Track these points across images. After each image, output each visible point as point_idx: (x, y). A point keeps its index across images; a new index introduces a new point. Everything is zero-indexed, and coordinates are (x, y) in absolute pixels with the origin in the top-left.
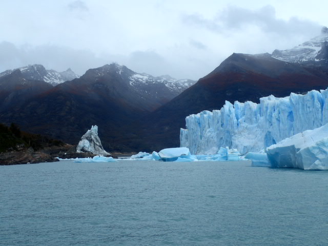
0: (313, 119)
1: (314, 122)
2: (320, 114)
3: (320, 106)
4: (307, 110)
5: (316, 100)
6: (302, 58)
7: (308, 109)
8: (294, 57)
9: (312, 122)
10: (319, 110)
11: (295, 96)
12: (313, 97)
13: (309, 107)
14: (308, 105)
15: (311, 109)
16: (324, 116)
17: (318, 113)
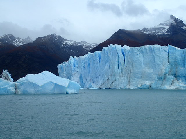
0: (96, 67)
1: (96, 68)
3: (98, 60)
4: (93, 62)
6: (158, 32)
8: (154, 32)
10: (98, 62)
12: (96, 55)
14: (94, 59)
15: (95, 62)
16: (100, 65)
17: (98, 64)
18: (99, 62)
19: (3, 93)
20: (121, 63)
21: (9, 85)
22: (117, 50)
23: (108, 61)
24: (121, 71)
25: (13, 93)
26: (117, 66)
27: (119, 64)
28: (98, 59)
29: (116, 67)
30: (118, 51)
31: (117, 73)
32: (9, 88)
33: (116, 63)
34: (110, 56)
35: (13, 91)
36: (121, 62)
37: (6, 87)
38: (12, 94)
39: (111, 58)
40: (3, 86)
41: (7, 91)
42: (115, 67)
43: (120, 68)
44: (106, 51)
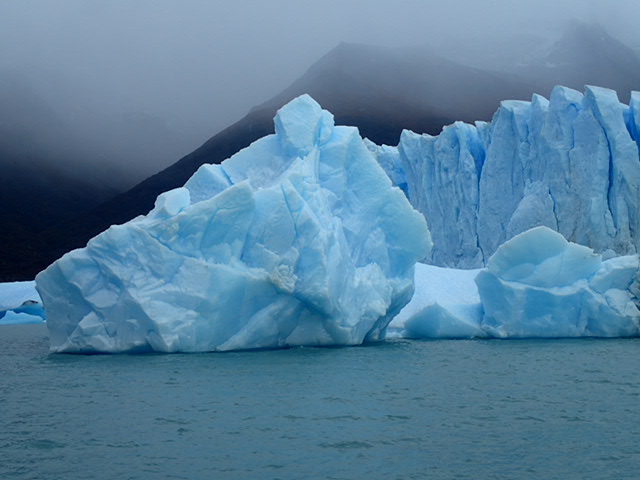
0: (455, 204)
1: (458, 211)
2: (474, 190)
3: (473, 166)
4: (440, 177)
5: (464, 151)
7: (443, 175)
9: (454, 211)
10: (470, 178)
11: (414, 140)
12: (456, 141)
13: (446, 170)
14: (445, 164)
15: (450, 176)
16: (484, 195)
17: (468, 187)
18: (474, 177)
19: (565, 333)
20: (623, 180)
21: (597, 277)
22: (603, 112)
23: (530, 172)
24: (625, 219)
25: (630, 330)
26: (601, 196)
27: (616, 187)
28: (470, 164)
29: (597, 201)
30: (607, 121)
31: (604, 234)
32: (598, 298)
33: (596, 179)
34: (559, 146)
35: (628, 320)
36: (628, 178)
37: (582, 293)
38: (623, 337)
39: (564, 158)
40: (561, 285)
41: (590, 320)
42: (594, 199)
43: (620, 205)
44: (518, 122)
